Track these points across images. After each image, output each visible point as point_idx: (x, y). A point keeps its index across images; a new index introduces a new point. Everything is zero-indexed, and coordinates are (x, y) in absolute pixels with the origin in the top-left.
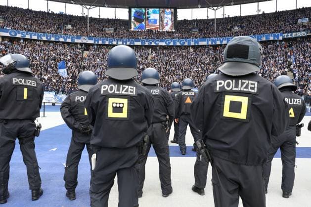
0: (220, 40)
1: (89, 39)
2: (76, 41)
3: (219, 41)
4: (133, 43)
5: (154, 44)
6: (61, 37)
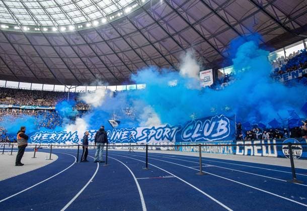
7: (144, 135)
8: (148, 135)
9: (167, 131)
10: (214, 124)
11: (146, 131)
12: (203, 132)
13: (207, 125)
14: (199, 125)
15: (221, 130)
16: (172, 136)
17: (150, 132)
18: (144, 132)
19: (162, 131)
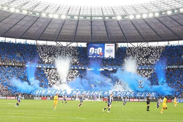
8: (116, 94)
10: (150, 93)
11: (115, 92)
12: (146, 95)
15: (153, 95)
16: (131, 95)
17: (117, 93)
18: (113, 93)
19: (125, 93)
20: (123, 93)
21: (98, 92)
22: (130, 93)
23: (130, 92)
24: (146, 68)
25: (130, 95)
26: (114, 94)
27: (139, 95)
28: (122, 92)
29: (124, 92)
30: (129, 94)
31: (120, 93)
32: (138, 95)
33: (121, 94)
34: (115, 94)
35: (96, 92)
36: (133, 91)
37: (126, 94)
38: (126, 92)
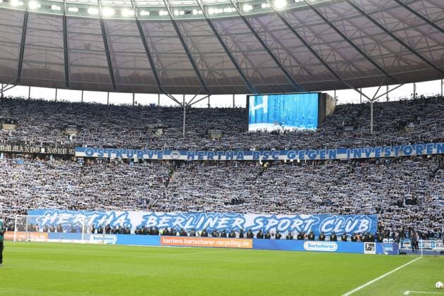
0: (366, 152)
1: (181, 154)
2: (165, 157)
3: (364, 154)
4: (242, 157)
5: (272, 159)
6: (146, 153)
7: (257, 225)
8: (265, 225)
9: (298, 223)
10: (357, 221)
11: (262, 219)
13: (350, 222)
14: (341, 221)
16: (306, 229)
17: (268, 222)
18: (258, 221)
19: (289, 222)
20: (283, 221)
21: (216, 219)
22: (301, 222)
23: (304, 220)
24: (390, 154)
25: (302, 229)
26: (258, 225)
27: (326, 228)
28: (282, 219)
29: (286, 218)
30: (300, 226)
31: (276, 222)
32: (323, 230)
33: (276, 226)
34: (261, 225)
35: (211, 219)
36: (311, 218)
37: (293, 227)
38: (291, 219)
